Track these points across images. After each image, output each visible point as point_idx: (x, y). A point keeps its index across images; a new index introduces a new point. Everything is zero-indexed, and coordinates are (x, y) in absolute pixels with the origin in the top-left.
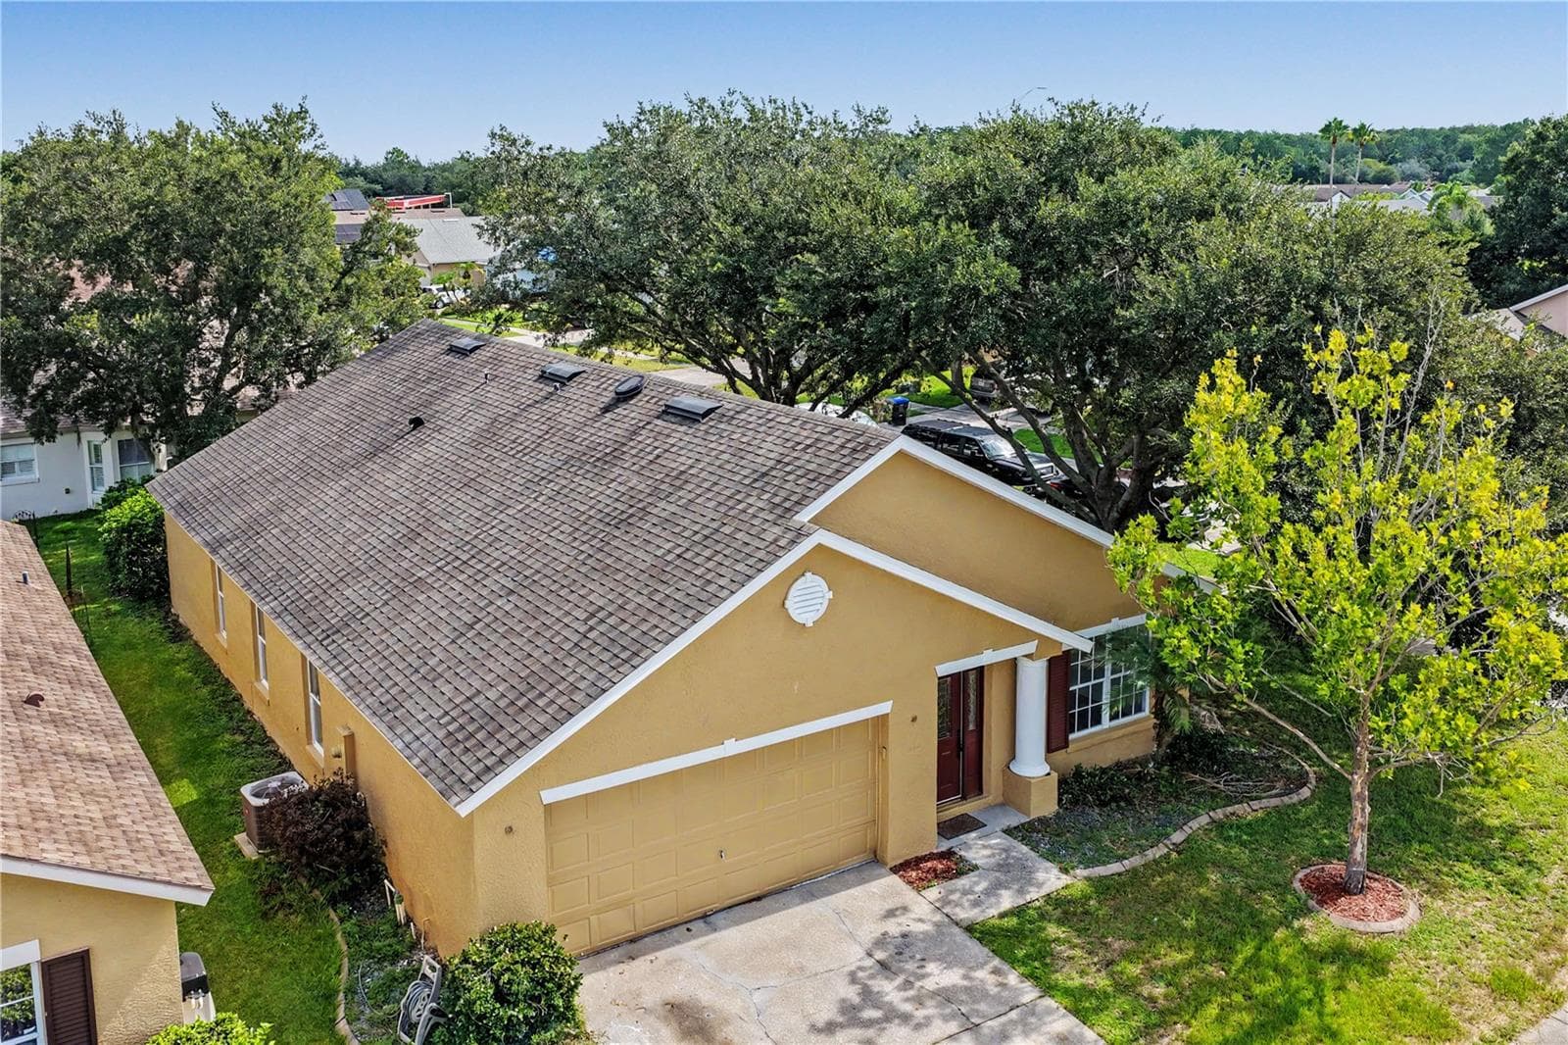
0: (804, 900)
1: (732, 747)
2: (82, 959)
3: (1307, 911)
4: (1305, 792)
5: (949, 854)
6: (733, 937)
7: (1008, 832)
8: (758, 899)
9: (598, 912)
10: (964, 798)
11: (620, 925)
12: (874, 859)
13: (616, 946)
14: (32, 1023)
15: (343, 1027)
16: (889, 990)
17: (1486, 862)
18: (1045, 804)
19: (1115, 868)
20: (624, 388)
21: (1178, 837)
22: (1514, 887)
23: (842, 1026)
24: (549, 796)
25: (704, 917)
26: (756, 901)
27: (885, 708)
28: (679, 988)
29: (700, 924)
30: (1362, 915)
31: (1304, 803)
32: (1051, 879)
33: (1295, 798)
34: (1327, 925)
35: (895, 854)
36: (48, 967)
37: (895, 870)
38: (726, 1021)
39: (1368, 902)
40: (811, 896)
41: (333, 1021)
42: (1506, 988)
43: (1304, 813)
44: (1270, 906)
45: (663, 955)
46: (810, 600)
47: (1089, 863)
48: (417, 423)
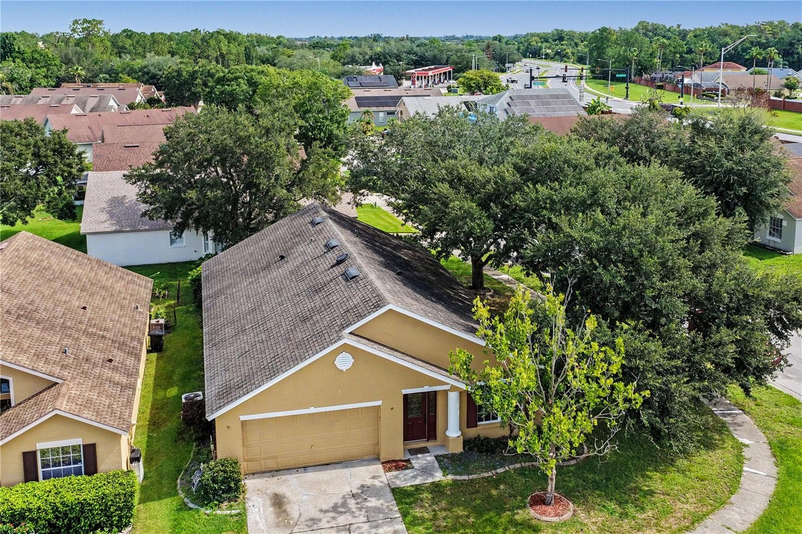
0: (343, 468)
1: (312, 410)
2: (93, 446)
3: (524, 507)
4: (573, 462)
5: (408, 461)
6: (311, 475)
7: (435, 456)
8: (327, 465)
9: (264, 459)
10: (428, 440)
11: (272, 465)
12: (378, 459)
13: (271, 471)
14: (80, 461)
15: (179, 481)
16: (352, 503)
18: (456, 448)
19: (465, 477)
20: (339, 259)
21: (500, 470)
23: (331, 511)
24: (243, 418)
25: (305, 467)
26: (326, 465)
27: (379, 403)
28: (281, 490)
29: (303, 469)
30: (544, 513)
32: (439, 476)
33: (566, 464)
34: (527, 514)
36: (84, 446)
37: (382, 463)
38: (289, 503)
39: (549, 509)
40: (347, 467)
41: (177, 479)
45: (284, 477)
46: (344, 362)
47: (455, 474)
48: (282, 257)
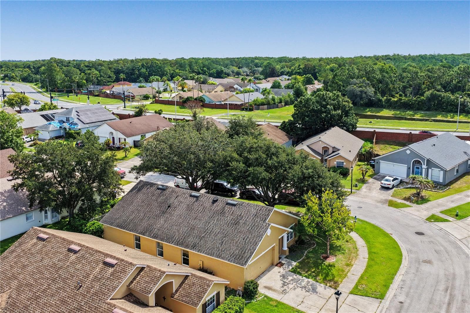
2: (219, 292)
3: (324, 261)
4: (315, 245)
5: (281, 262)
6: (264, 278)
7: (285, 258)
8: (263, 273)
12: (273, 265)
14: (214, 301)
16: (286, 281)
17: (339, 250)
18: (287, 253)
21: (305, 254)
22: (343, 253)
25: (259, 276)
30: (330, 260)
31: (316, 247)
32: (294, 263)
33: (314, 247)
34: (327, 262)
35: (275, 264)
36: (217, 294)
37: (276, 265)
38: (272, 287)
39: (330, 258)
40: (269, 271)
42: (348, 265)
43: (317, 248)
44: (320, 261)
47: (297, 260)
